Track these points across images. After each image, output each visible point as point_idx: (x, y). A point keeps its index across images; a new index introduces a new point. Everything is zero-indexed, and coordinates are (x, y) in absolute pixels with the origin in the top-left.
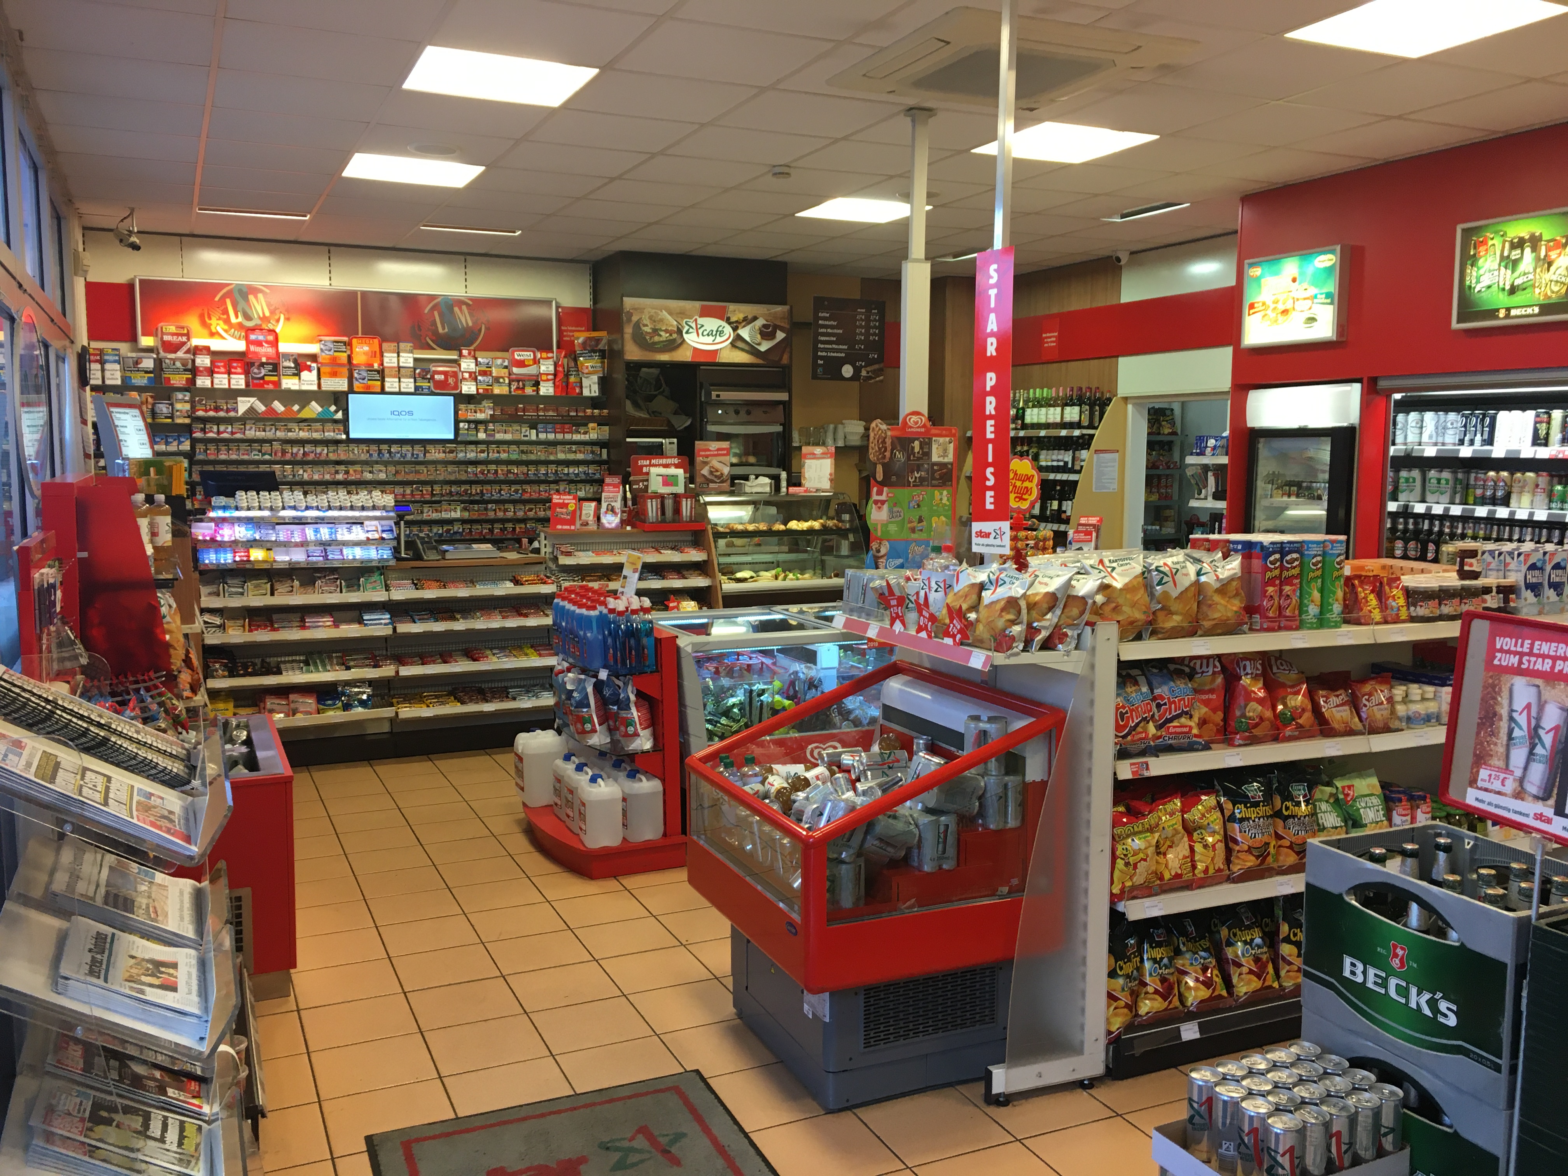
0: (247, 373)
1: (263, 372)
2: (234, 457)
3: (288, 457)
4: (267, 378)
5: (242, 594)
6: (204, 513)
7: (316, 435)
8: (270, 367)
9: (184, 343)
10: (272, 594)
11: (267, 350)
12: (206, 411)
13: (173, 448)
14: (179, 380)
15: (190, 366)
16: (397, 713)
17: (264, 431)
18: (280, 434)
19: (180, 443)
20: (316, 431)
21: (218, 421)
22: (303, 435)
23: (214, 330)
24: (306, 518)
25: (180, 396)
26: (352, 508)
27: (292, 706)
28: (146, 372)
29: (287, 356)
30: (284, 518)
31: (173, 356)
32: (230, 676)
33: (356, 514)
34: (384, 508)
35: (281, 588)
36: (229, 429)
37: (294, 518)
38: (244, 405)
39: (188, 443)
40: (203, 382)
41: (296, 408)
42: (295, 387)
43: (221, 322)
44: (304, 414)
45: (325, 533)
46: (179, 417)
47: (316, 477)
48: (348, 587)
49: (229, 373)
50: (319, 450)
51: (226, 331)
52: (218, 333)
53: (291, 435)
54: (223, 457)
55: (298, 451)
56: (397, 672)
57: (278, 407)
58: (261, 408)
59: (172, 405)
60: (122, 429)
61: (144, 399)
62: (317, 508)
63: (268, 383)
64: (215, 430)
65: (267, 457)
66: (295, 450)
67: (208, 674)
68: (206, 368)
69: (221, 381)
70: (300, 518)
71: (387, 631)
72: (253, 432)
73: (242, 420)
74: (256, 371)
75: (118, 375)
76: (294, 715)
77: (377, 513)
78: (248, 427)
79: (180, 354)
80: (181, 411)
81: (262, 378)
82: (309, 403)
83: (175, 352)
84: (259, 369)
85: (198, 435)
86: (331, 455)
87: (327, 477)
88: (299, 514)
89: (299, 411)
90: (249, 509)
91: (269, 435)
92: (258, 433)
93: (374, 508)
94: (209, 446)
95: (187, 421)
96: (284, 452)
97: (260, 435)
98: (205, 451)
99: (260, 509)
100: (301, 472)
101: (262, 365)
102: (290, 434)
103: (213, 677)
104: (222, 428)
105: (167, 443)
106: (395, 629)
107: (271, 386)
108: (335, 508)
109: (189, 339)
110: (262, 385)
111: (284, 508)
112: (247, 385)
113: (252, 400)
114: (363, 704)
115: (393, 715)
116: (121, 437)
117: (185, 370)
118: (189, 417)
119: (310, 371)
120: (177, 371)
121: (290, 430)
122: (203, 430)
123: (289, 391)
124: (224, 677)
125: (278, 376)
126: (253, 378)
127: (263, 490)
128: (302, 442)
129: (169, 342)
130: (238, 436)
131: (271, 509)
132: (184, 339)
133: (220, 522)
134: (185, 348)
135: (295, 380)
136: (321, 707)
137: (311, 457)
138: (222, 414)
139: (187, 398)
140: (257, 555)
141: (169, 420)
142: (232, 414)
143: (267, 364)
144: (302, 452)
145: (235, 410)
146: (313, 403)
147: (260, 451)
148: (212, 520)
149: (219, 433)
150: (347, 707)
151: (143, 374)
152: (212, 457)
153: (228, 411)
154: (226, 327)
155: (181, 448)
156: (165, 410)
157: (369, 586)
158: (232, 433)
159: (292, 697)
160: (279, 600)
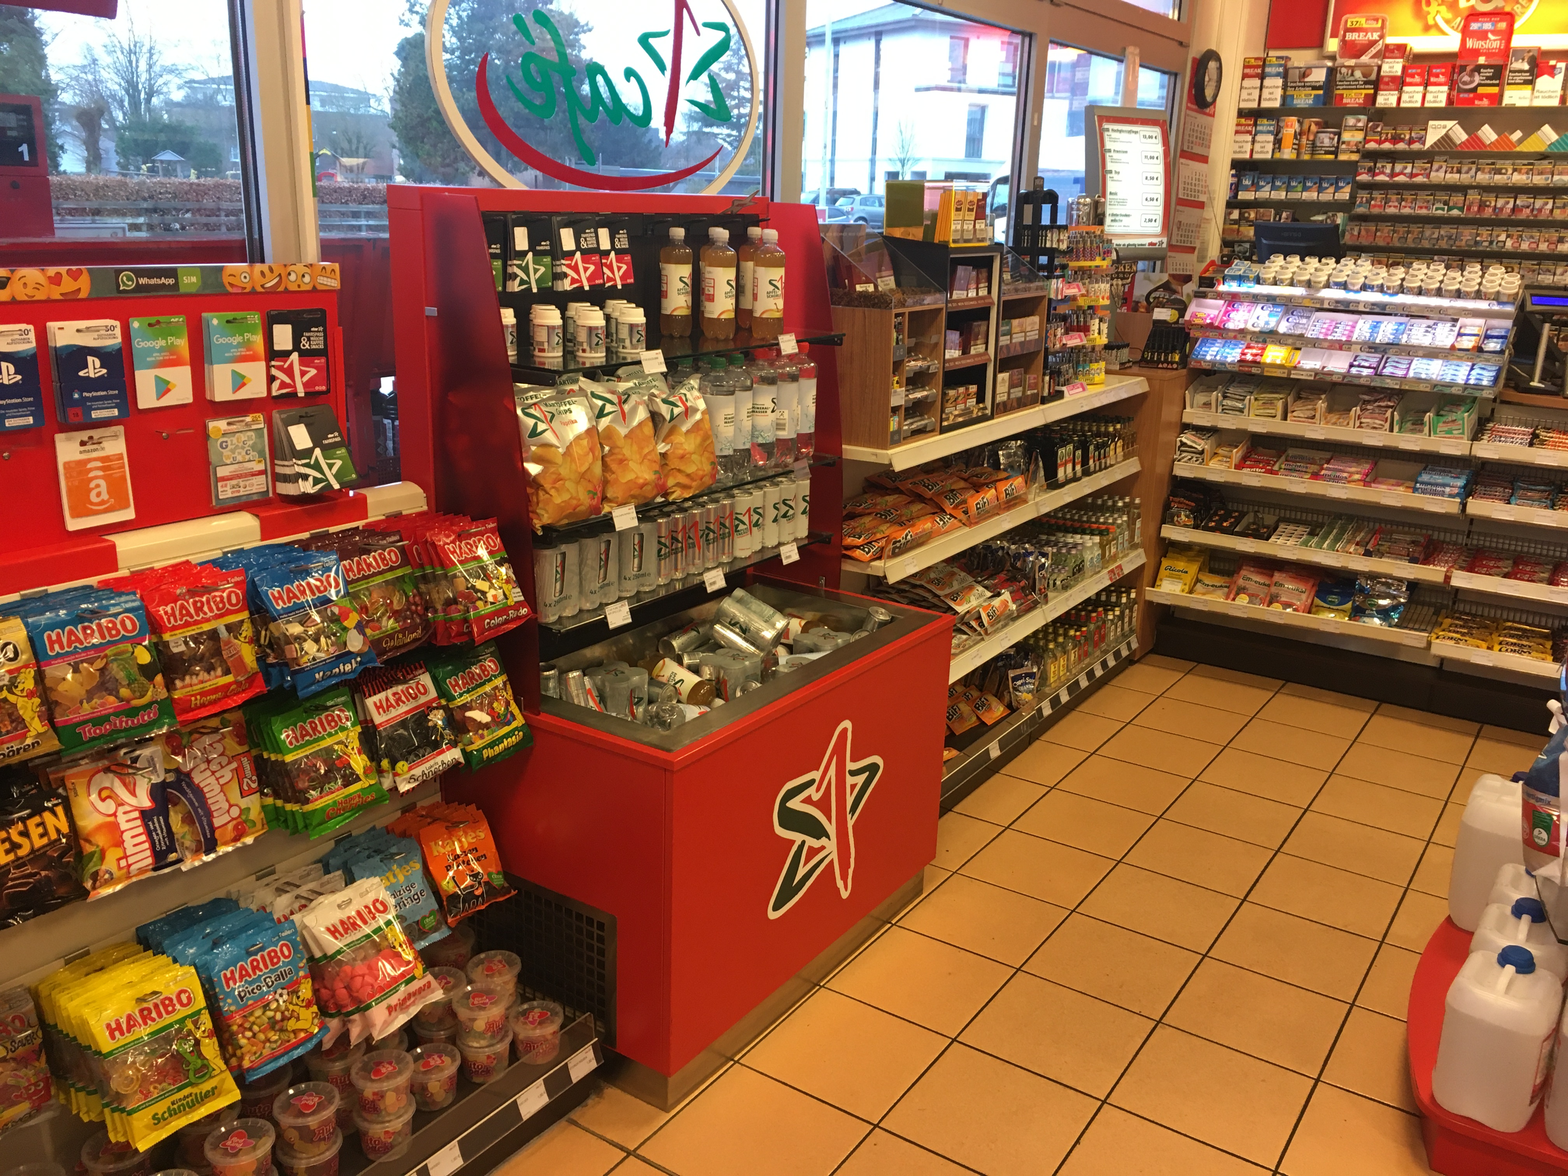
0: (1452, 84)
1: (1477, 79)
2: (1407, 211)
3: (1488, 213)
4: (1481, 90)
5: (1241, 411)
6: (1212, 285)
7: (1539, 180)
8: (1489, 72)
9: (1373, 43)
10: (1285, 418)
11: (1494, 43)
12: (1380, 142)
13: (1327, 196)
14: (1353, 98)
15: (1373, 77)
16: (1429, 644)
17: (1459, 171)
18: (1483, 178)
19: (1337, 189)
20: (1541, 173)
21: (1392, 157)
22: (1518, 179)
23: (1431, 22)
24: (1358, 303)
25: (1351, 121)
26: (1439, 293)
27: (1274, 590)
28: (1314, 88)
29: (1520, 53)
30: (1322, 301)
31: (1352, 62)
32: (1196, 527)
33: (1444, 302)
34: (1497, 297)
35: (1300, 411)
36: (1408, 170)
37: (1338, 302)
38: (1435, 131)
39: (1348, 189)
40: (1387, 99)
41: (1517, 135)
42: (1525, 103)
43: (1443, 8)
44: (1529, 146)
45: (1387, 329)
46: (1344, 152)
47: (1525, 246)
48: (1402, 422)
49: (1426, 84)
50: (1539, 203)
51: (1447, 22)
52: (1436, 26)
53: (1499, 179)
54: (1391, 210)
55: (1506, 204)
56: (1448, 578)
57: (1488, 134)
58: (1460, 135)
59: (1339, 135)
60: (1116, 156)
61: (1305, 127)
62: (1381, 289)
63: (1481, 97)
64: (1388, 171)
65: (1455, 212)
66: (1500, 202)
67: (1167, 517)
68: (1394, 79)
69: (1412, 97)
70: (1347, 303)
71: (1450, 506)
72: (1441, 174)
73: (1429, 156)
74: (1466, 78)
75: (1279, 92)
76: (1270, 604)
77: (1483, 305)
78: (1435, 166)
79: (1365, 59)
80: (1348, 143)
81: (1475, 89)
82: (1539, 127)
83: (1359, 57)
84: (1471, 75)
85: (1364, 178)
86: (1557, 212)
87: (1543, 247)
88: (1351, 296)
89: (1520, 141)
90: (1275, 283)
91: (1465, 178)
92: (1448, 176)
93: (1479, 295)
94: (1376, 194)
95: (1355, 157)
96: (1482, 206)
97: (1453, 178)
98: (1368, 202)
99: (1292, 284)
100: (1503, 237)
101: (1478, 69)
102: (1497, 177)
103: (1172, 522)
104: (1398, 167)
105: (1320, 190)
106: (1464, 506)
107: (1485, 103)
108: (1411, 291)
109: (1382, 37)
110: (1472, 101)
111: (1327, 285)
112: (1450, 100)
113: (1450, 124)
114: (1384, 613)
115: (1423, 645)
116: (1110, 166)
117: (1366, 83)
118: (1358, 151)
119: (1552, 75)
120: (1354, 86)
121: (1499, 172)
122: (1371, 171)
123: (1513, 110)
124: (1186, 526)
125: (1501, 86)
126: (1461, 91)
127: (1311, 254)
128: (1515, 191)
129: (1353, 42)
130: (1420, 179)
131: (1309, 284)
132: (1376, 36)
133: (1233, 299)
134: (1373, 51)
135: (1526, 91)
136: (1317, 601)
137: (1525, 214)
138: (1401, 146)
139: (1360, 124)
140: (1275, 355)
141: (1332, 157)
142: (1416, 146)
143: (1485, 67)
144: (1511, 205)
145: (1422, 140)
146: (1547, 128)
147: (1446, 203)
148: (1220, 296)
149: (1393, 174)
150: (1358, 612)
151: (1309, 91)
152: (1376, 211)
153: (1411, 141)
154: (1449, 16)
155: (1338, 196)
156: (1327, 142)
157: (1441, 427)
158: (1412, 175)
159: (1278, 576)
160: (1293, 427)
